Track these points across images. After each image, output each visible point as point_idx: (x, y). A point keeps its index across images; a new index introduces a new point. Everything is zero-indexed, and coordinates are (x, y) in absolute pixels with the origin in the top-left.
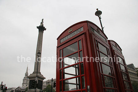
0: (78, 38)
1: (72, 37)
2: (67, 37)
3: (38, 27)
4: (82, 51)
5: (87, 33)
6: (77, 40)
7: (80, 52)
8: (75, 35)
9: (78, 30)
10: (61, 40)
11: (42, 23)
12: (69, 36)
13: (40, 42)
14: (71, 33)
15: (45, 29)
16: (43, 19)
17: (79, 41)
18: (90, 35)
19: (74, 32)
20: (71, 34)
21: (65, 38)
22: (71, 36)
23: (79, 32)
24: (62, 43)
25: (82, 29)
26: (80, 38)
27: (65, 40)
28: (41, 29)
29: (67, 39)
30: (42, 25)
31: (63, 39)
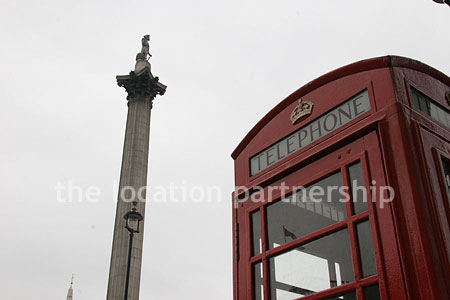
0: (342, 151)
1: (310, 147)
2: (283, 145)
3: (121, 81)
4: (366, 219)
5: (394, 123)
6: (342, 164)
7: (355, 224)
8: (324, 133)
9: (345, 108)
10: (254, 162)
11: (142, 57)
12: (294, 139)
13: (134, 156)
14: (304, 122)
15: (162, 90)
16: (147, 38)
17: (347, 167)
18: (412, 134)
19: (322, 120)
20: (307, 129)
21: (273, 151)
22: (307, 142)
23: (345, 120)
24: (258, 176)
25: (364, 103)
26: (357, 150)
27: (274, 159)
28: (141, 87)
29: (284, 153)
30: (142, 67)
31: (263, 157)
